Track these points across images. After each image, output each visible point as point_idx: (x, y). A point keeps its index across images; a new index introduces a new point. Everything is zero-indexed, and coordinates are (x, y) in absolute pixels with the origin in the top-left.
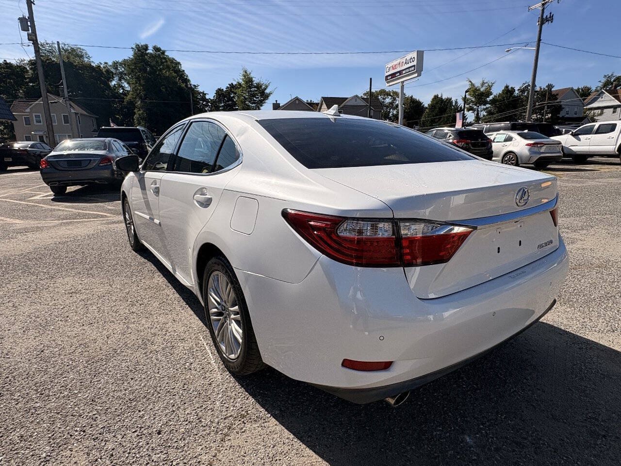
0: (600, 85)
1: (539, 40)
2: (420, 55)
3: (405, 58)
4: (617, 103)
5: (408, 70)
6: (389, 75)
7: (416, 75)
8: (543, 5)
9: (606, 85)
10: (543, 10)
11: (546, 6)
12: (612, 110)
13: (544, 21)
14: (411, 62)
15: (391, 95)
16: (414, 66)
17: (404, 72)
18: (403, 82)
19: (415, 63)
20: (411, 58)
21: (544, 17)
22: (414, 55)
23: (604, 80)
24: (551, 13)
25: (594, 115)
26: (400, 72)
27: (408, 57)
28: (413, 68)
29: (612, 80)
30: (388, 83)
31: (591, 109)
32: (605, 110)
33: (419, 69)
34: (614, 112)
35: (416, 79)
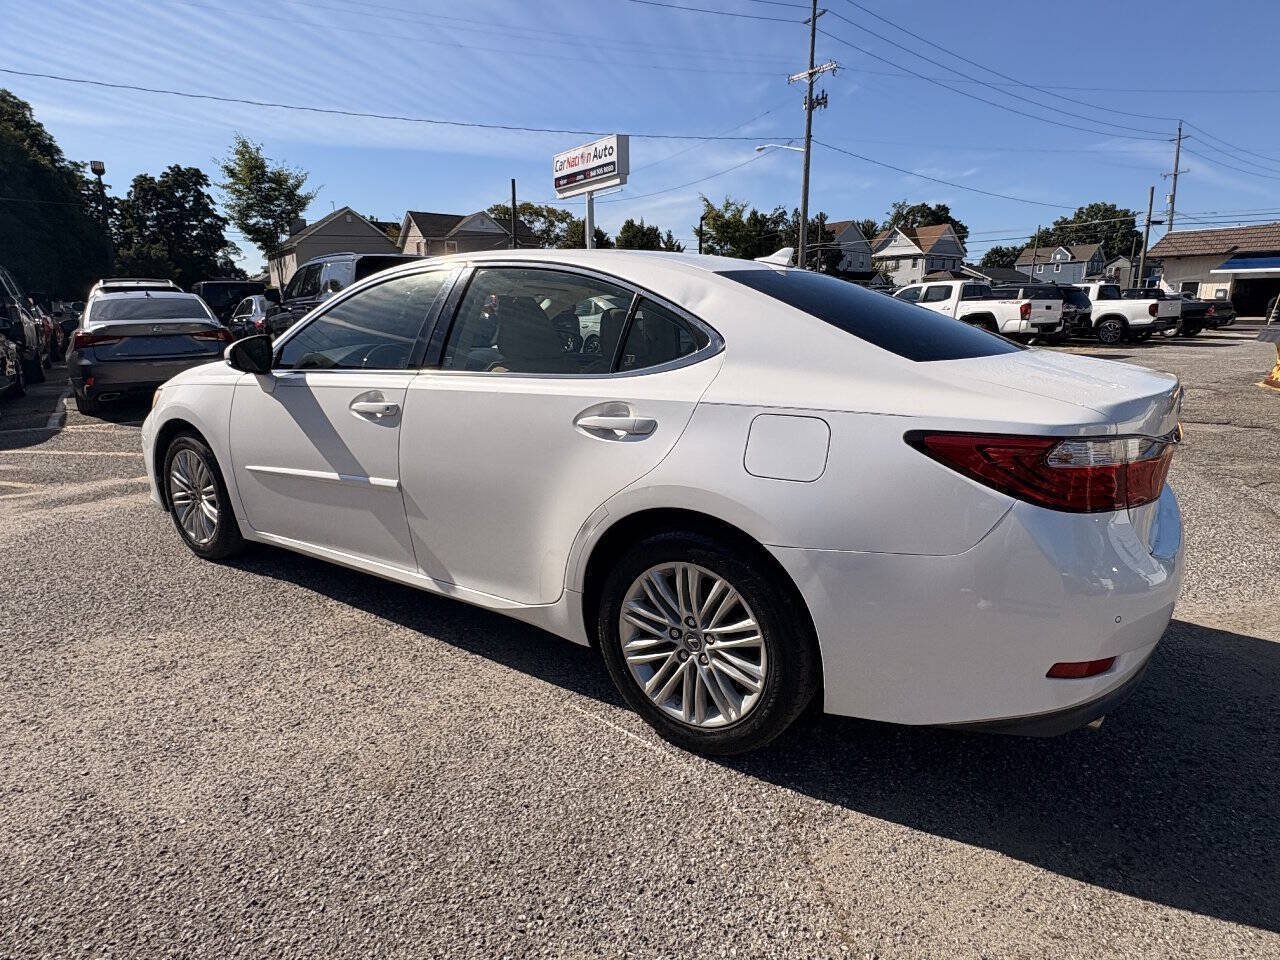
0: (889, 218)
1: (809, 136)
2: (623, 142)
3: (594, 146)
4: (917, 250)
5: (600, 171)
6: (563, 178)
7: (618, 181)
8: (811, 75)
9: (898, 217)
10: (811, 84)
11: (815, 78)
12: (910, 262)
13: (814, 103)
14: (606, 156)
15: (543, 216)
16: (613, 163)
17: (593, 174)
18: (591, 193)
19: (614, 158)
20: (606, 148)
21: (814, 97)
22: (613, 142)
23: (893, 211)
24: (823, 92)
25: (887, 270)
26: (585, 173)
27: (600, 145)
28: (611, 168)
29: (905, 212)
30: (560, 192)
31: (881, 259)
32: (902, 262)
33: (621, 169)
34: (914, 265)
35: (618, 189)
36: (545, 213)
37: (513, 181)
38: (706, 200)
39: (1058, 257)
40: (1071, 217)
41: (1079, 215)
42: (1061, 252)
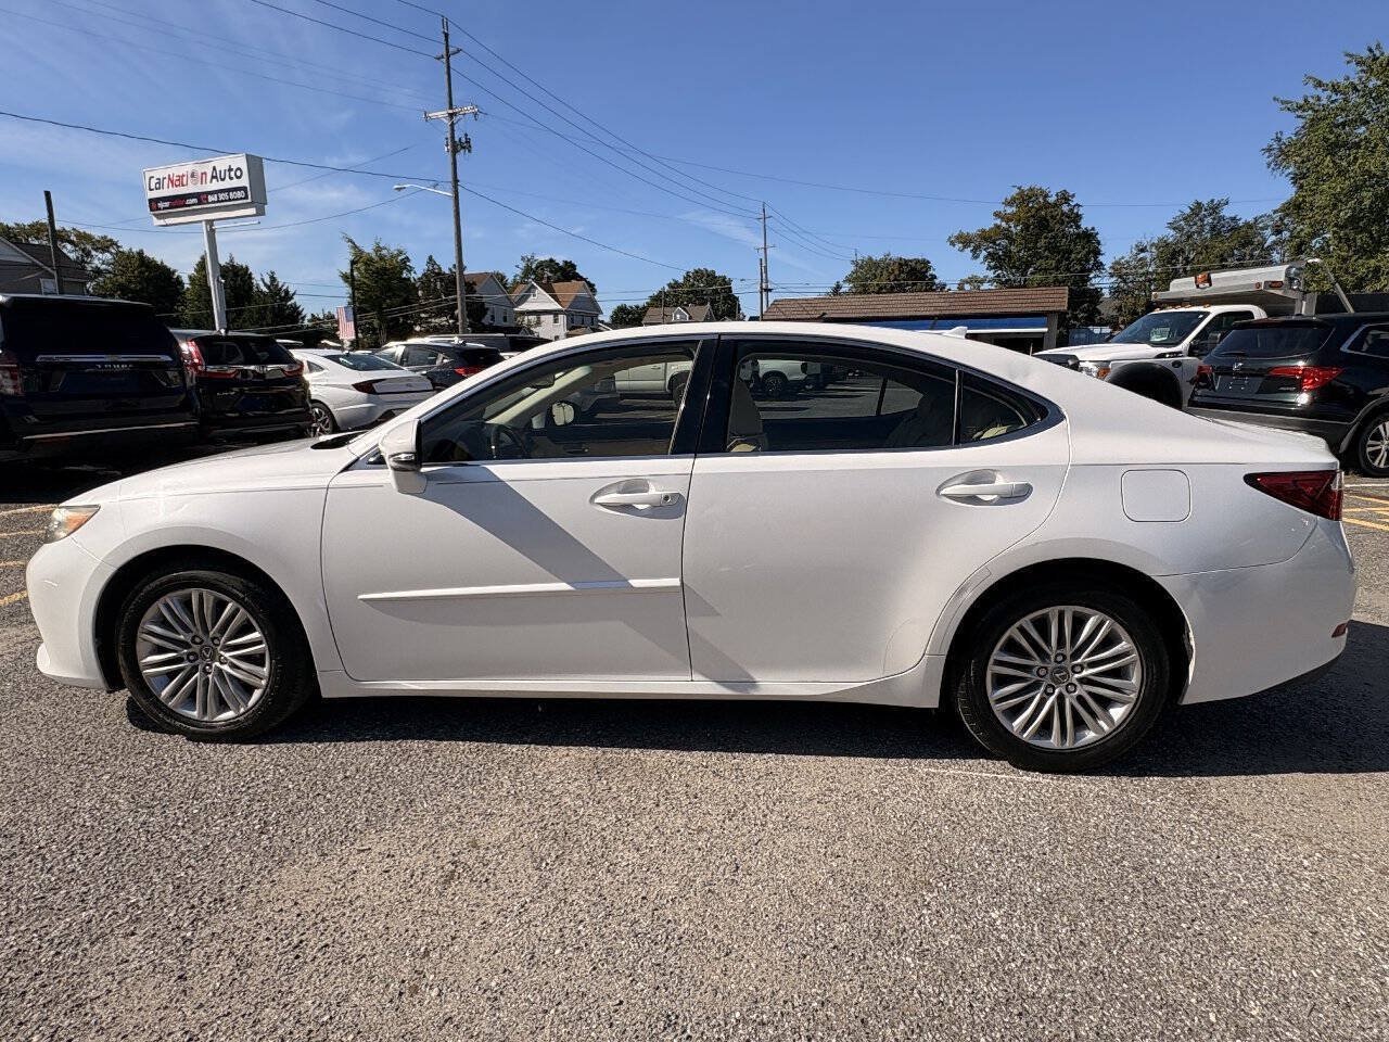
0: (519, 272)
1: (456, 181)
2: (255, 164)
3: (212, 164)
4: (555, 306)
5: (222, 196)
6: (164, 199)
7: (252, 211)
8: (451, 115)
9: (528, 271)
10: (452, 125)
11: (455, 119)
12: (551, 318)
13: (459, 146)
14: (231, 178)
15: (71, 242)
16: (244, 189)
17: (211, 198)
18: (210, 222)
19: (244, 182)
20: (230, 170)
21: (457, 139)
22: (240, 162)
23: (522, 265)
24: (466, 135)
25: (529, 325)
26: (201, 197)
27: (222, 163)
28: (240, 194)
29: (533, 267)
30: (159, 217)
31: (523, 313)
32: (543, 317)
33: (256, 197)
34: (556, 321)
35: (255, 221)
36: (73, 238)
37: (48, 194)
38: (350, 241)
39: (678, 316)
40: (681, 281)
41: (687, 278)
42: (680, 312)
